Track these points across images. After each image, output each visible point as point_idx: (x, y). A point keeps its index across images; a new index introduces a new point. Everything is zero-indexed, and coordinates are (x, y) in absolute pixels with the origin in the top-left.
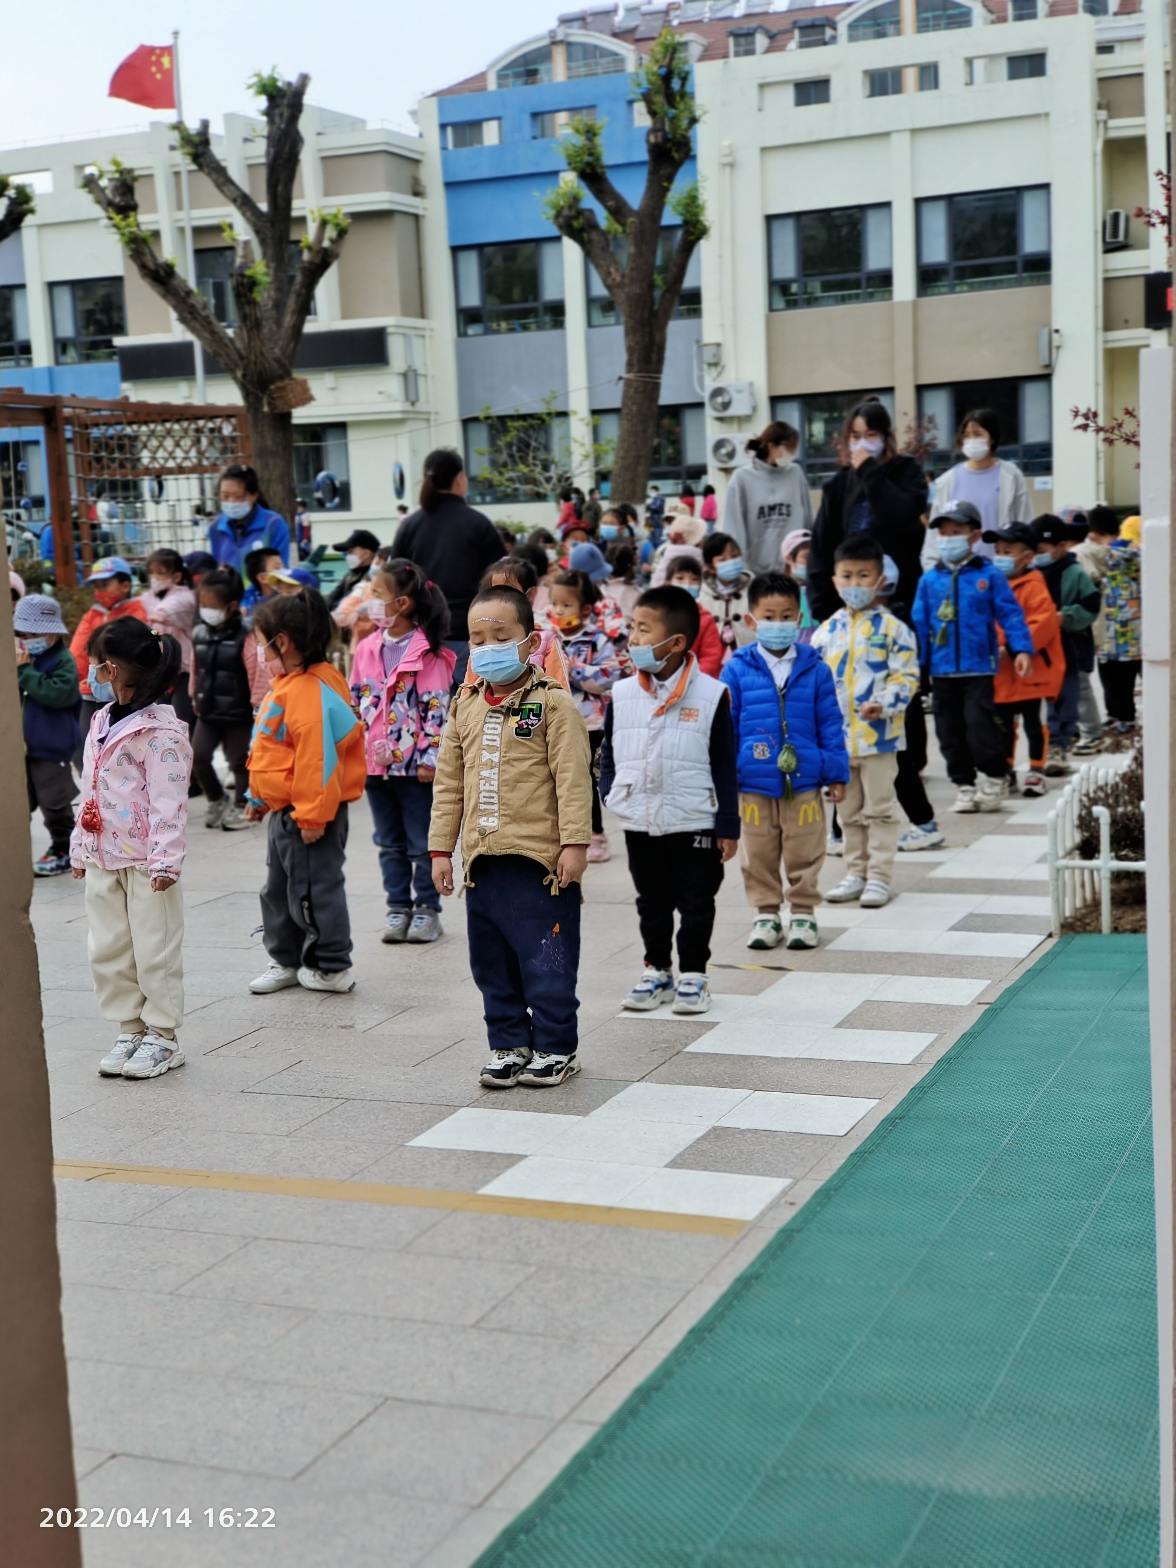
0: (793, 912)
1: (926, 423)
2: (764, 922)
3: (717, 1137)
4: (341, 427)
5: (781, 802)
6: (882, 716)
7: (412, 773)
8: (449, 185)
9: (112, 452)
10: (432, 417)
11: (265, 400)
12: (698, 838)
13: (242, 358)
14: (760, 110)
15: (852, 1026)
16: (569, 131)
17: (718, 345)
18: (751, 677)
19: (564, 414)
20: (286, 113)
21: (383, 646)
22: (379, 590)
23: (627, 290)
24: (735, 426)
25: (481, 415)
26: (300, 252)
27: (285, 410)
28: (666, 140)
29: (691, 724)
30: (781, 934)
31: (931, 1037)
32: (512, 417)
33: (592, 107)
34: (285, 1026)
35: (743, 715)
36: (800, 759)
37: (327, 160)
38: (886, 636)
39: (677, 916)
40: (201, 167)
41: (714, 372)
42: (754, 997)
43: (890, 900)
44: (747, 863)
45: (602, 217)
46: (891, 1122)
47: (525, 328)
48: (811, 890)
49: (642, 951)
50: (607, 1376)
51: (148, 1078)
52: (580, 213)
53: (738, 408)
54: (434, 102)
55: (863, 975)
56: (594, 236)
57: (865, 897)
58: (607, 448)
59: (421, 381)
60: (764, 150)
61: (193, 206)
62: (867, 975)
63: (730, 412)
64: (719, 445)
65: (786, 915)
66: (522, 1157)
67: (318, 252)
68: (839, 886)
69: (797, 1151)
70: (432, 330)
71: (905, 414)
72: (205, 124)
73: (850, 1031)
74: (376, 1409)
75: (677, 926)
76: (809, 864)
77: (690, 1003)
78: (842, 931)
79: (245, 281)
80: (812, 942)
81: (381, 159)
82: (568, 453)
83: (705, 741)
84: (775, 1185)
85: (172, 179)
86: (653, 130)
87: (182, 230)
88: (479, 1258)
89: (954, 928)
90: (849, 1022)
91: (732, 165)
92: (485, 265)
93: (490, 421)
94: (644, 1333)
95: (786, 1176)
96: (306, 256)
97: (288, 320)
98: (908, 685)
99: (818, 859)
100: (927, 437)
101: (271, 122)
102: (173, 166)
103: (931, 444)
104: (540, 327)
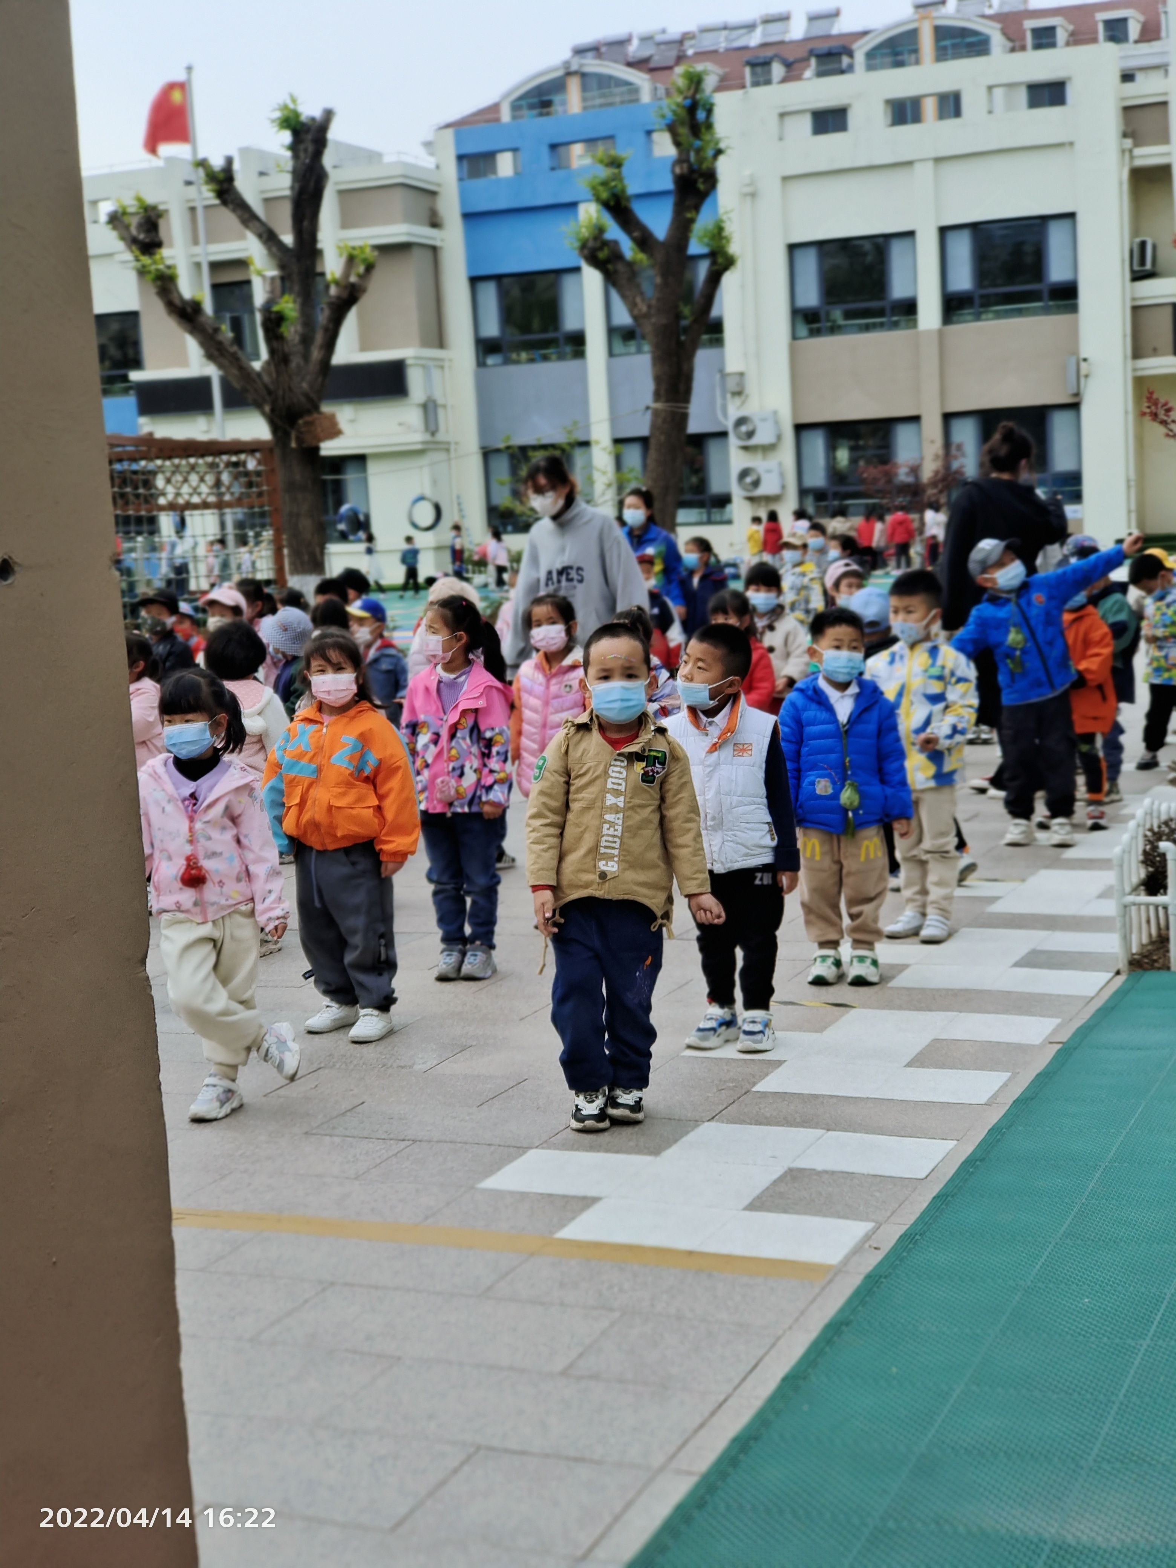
0: (854, 948)
1: (954, 451)
2: (824, 958)
3: (794, 1179)
4: (360, 459)
5: (843, 838)
6: (938, 747)
7: (475, 809)
8: (469, 217)
9: (136, 488)
10: (452, 447)
11: (293, 435)
12: (759, 875)
13: (270, 392)
14: (781, 139)
15: (922, 1066)
16: (587, 161)
17: (741, 374)
18: (812, 712)
19: (586, 444)
20: (311, 148)
21: (440, 682)
22: (435, 626)
23: (653, 320)
24: (759, 455)
25: (501, 445)
26: (327, 287)
27: (314, 444)
28: (692, 171)
29: (746, 759)
30: (841, 971)
31: (1006, 1076)
32: (535, 448)
33: (611, 138)
34: (343, 1066)
35: (805, 750)
36: (863, 795)
37: (343, 194)
38: (943, 667)
39: (739, 953)
40: (225, 203)
41: (737, 401)
42: (818, 1035)
43: (950, 935)
44: (806, 897)
45: (628, 248)
46: (971, 1166)
47: (545, 358)
48: (872, 925)
49: (705, 989)
50: (702, 1426)
51: (216, 1120)
52: (605, 244)
53: (763, 437)
54: (450, 133)
55: (929, 1013)
56: (620, 267)
57: (925, 933)
58: (631, 476)
59: (441, 413)
60: (786, 179)
61: (210, 240)
62: (933, 1013)
63: (754, 441)
64: (744, 474)
65: (846, 950)
66: (595, 1200)
67: (345, 287)
68: (897, 922)
69: (877, 1194)
70: (451, 360)
71: (932, 442)
72: (229, 161)
73: (921, 1070)
74: (468, 1459)
75: (740, 963)
76: (870, 900)
77: (755, 1042)
78: (903, 967)
79: (273, 316)
80: (874, 979)
81: (399, 193)
82: (590, 481)
83: (761, 775)
84: (858, 1229)
85: (187, 215)
86: (679, 161)
87: (198, 265)
88: (562, 1304)
89: (1017, 964)
90: (920, 1060)
91: (753, 195)
92: (503, 294)
93: (510, 451)
94: (736, 1382)
95: (867, 1219)
96: (333, 291)
97: (316, 354)
98: (967, 717)
99: (879, 895)
100: (955, 465)
101: (296, 156)
102: (189, 201)
103: (959, 472)
104: (561, 357)
